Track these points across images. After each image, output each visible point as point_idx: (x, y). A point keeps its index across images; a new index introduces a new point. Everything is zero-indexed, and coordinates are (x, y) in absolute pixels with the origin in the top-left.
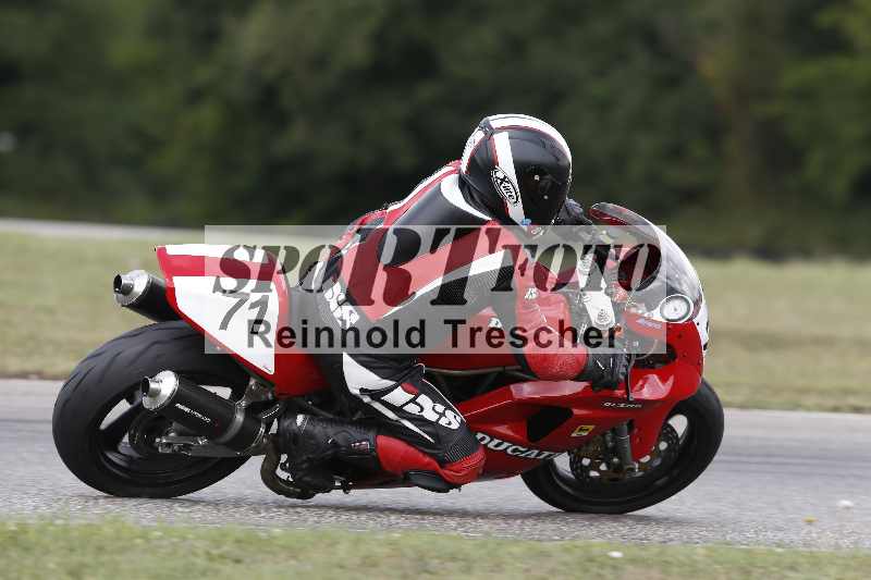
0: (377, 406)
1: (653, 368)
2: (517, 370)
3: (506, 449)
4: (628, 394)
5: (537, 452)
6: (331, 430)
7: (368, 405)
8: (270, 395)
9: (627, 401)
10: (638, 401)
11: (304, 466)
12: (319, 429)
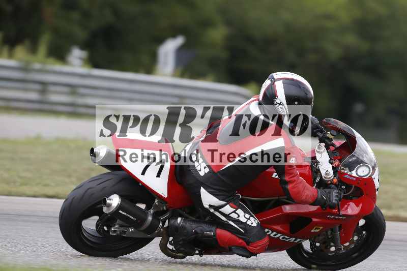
0: (217, 214)
1: (352, 199)
2: (285, 199)
3: (279, 237)
4: (339, 211)
5: (294, 239)
6: (194, 225)
7: (212, 213)
8: (165, 208)
9: (339, 215)
10: (344, 215)
11: (181, 243)
12: (188, 225)
